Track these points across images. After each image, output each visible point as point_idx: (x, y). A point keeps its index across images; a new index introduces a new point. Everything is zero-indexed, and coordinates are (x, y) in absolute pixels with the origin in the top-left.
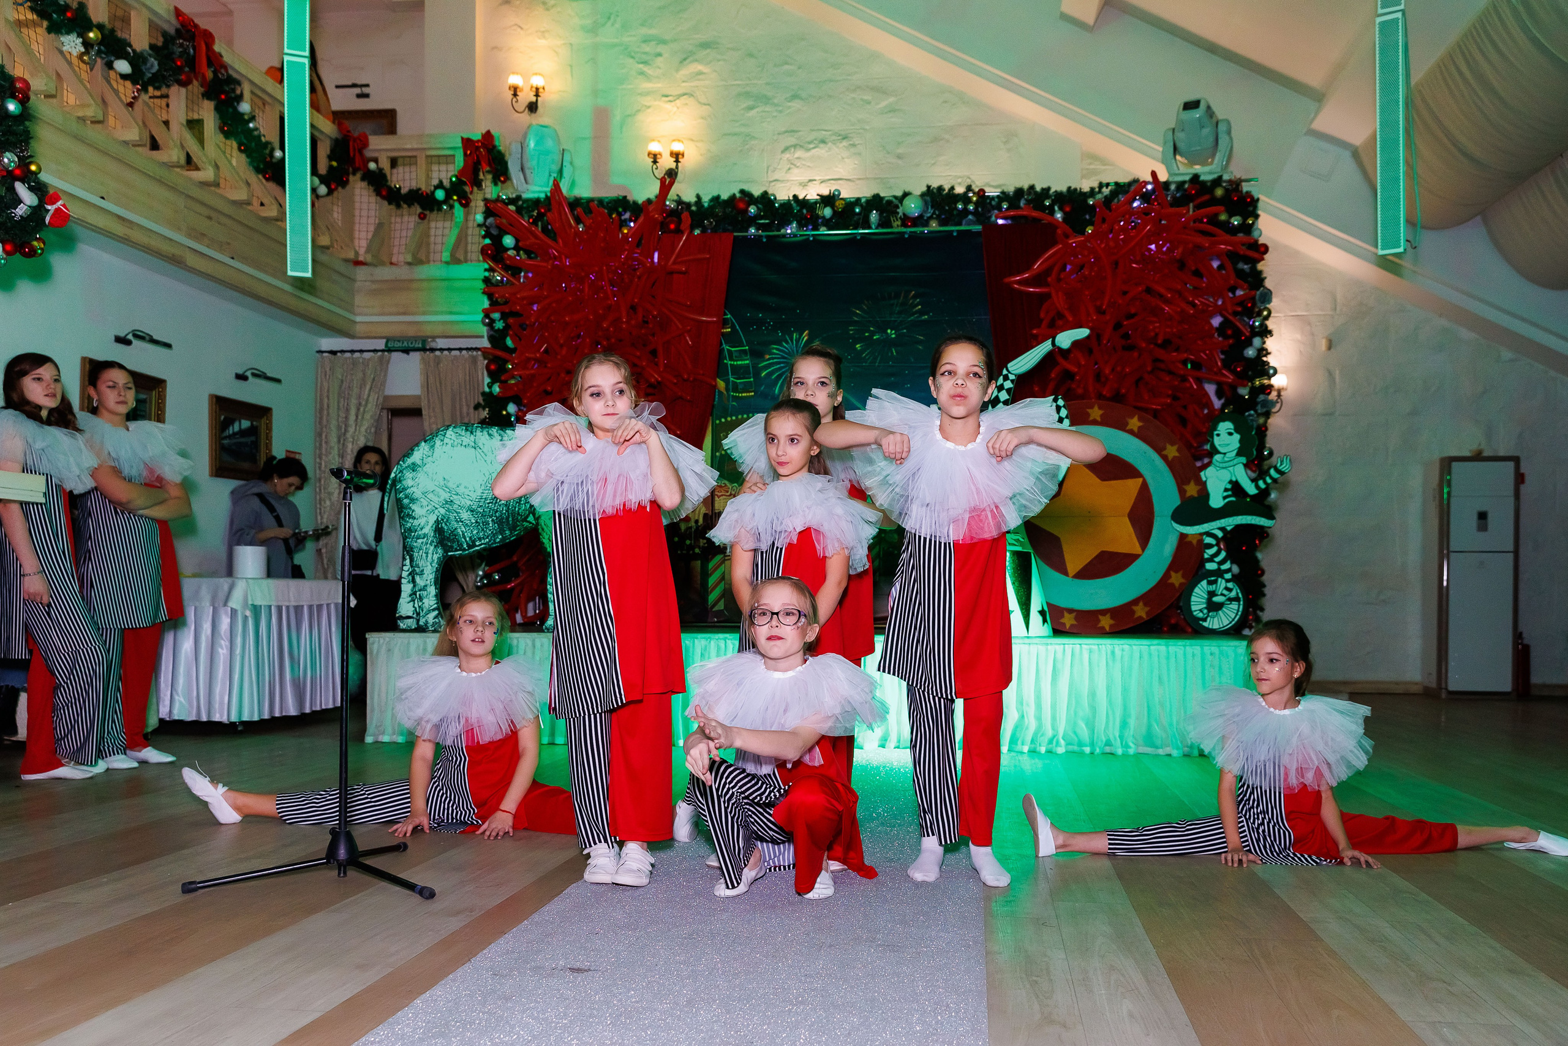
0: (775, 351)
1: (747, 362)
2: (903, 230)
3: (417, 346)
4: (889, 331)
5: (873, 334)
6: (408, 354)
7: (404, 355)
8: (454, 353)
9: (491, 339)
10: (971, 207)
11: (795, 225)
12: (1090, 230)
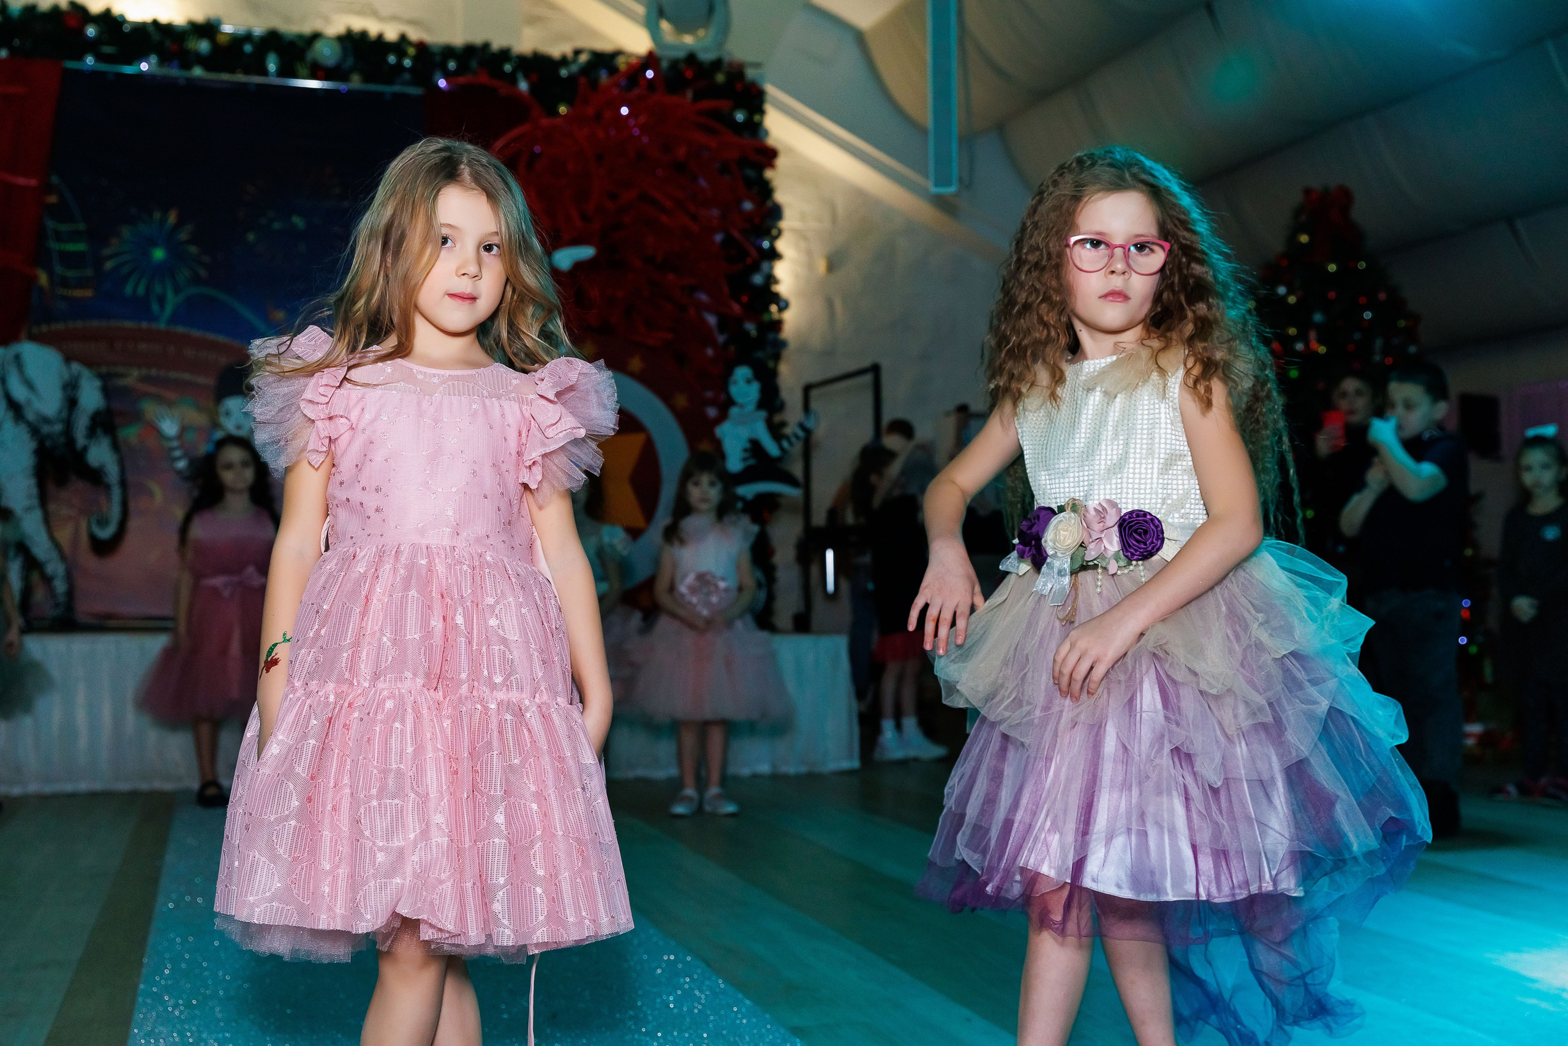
1: (83, 247)
4: (295, 219)
10: (407, 63)
11: (154, 59)
12: (563, 109)
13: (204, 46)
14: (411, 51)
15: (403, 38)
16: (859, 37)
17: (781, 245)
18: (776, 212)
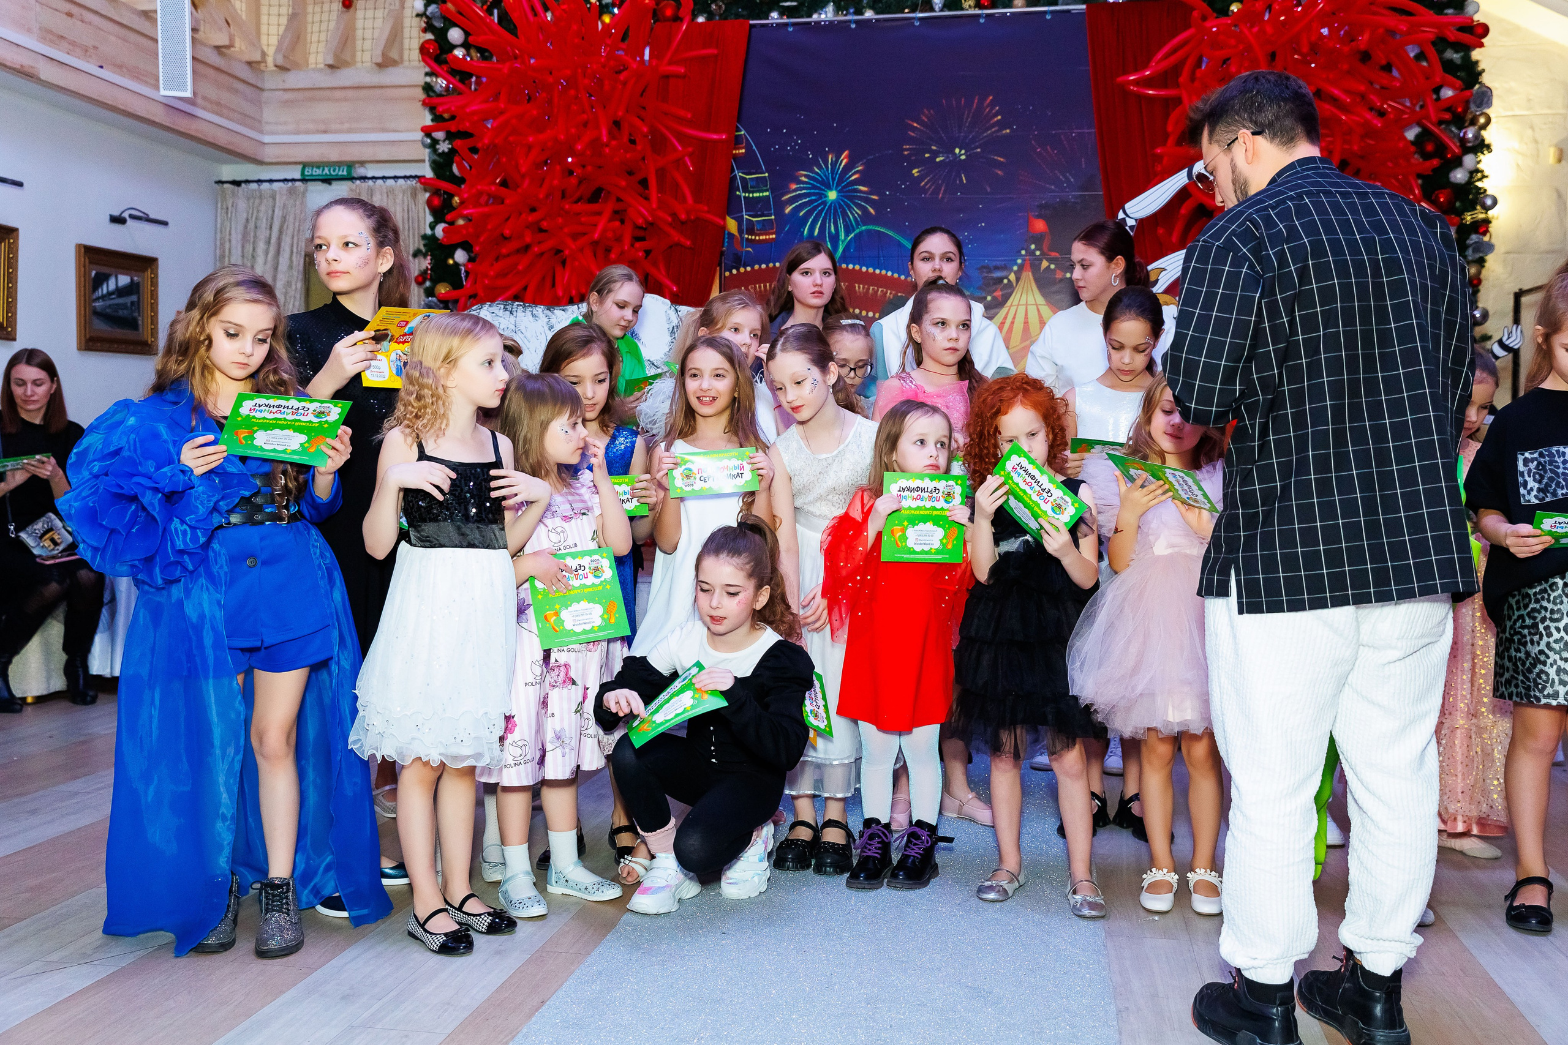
0: (803, 179)
1: (767, 193)
2: (978, 11)
3: (340, 173)
4: (957, 151)
5: (936, 154)
6: (330, 184)
7: (325, 186)
8: (390, 182)
9: (436, 166)
11: (831, 8)
12: (1233, 9)
17: (1488, 135)
18: (1485, 97)
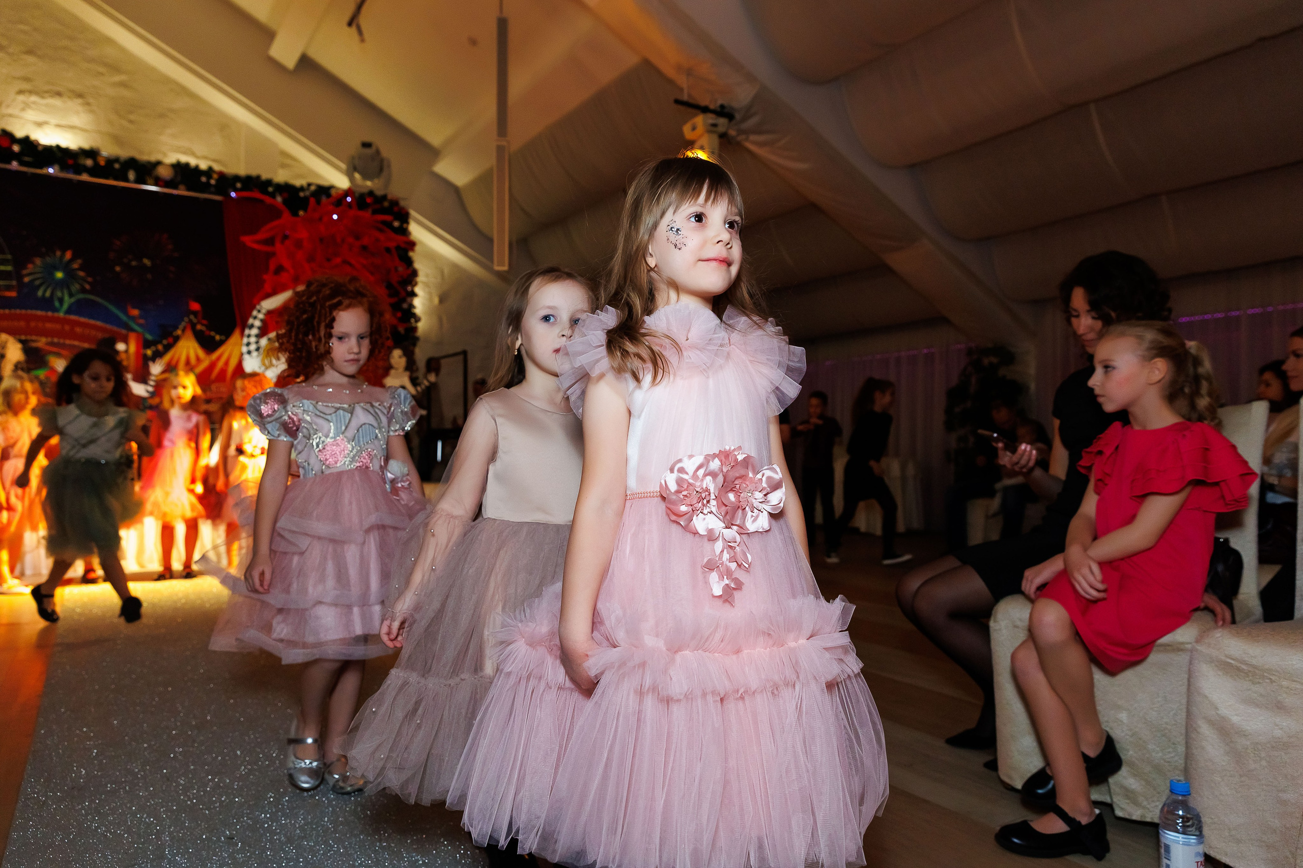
0: (38, 263)
1: (10, 268)
4: (145, 260)
5: (130, 261)
10: (213, 182)
11: (57, 167)
12: (301, 213)
13: (89, 162)
14: (215, 176)
15: (210, 169)
16: (456, 190)
17: (417, 290)
18: (415, 273)
